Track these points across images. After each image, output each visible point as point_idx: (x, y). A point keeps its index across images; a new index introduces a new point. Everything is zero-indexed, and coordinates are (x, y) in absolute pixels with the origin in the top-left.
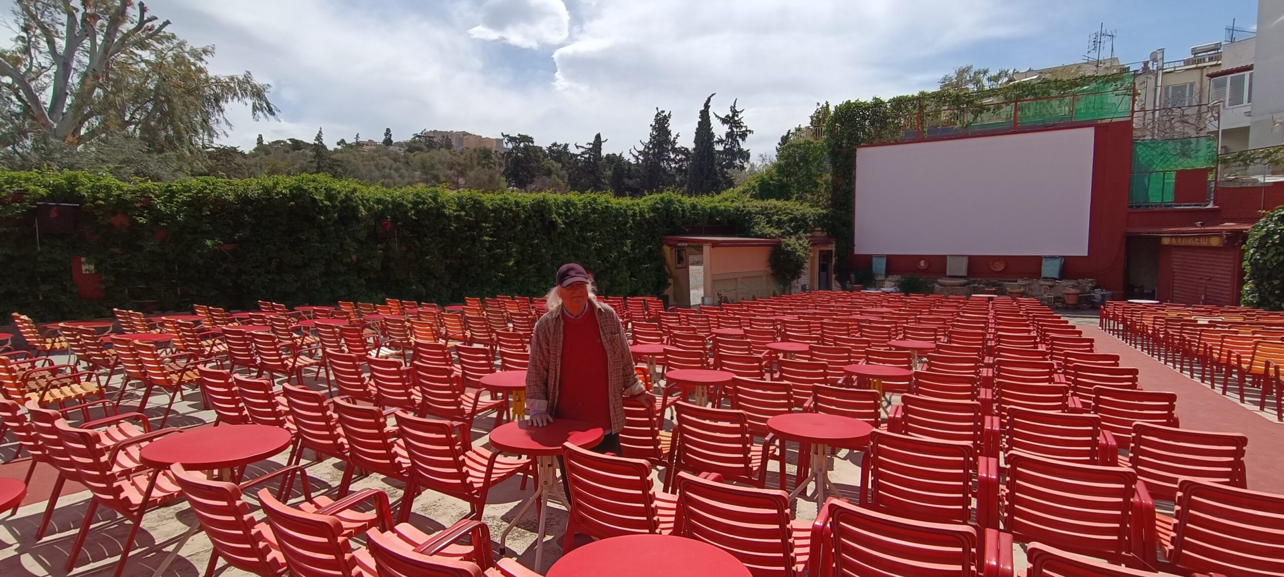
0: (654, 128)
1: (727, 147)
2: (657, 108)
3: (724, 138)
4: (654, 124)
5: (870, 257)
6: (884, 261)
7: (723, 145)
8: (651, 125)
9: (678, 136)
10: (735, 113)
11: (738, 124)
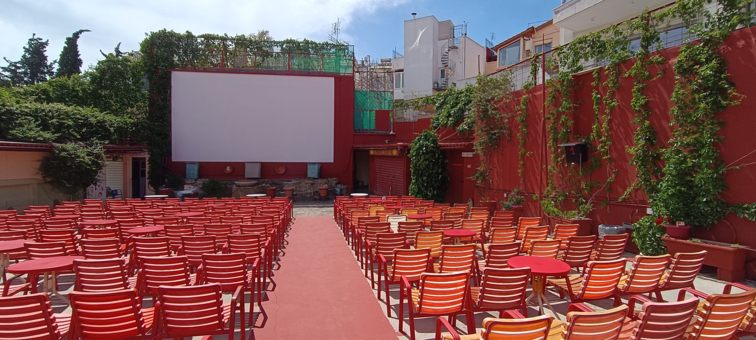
5: (184, 164)
6: (196, 167)
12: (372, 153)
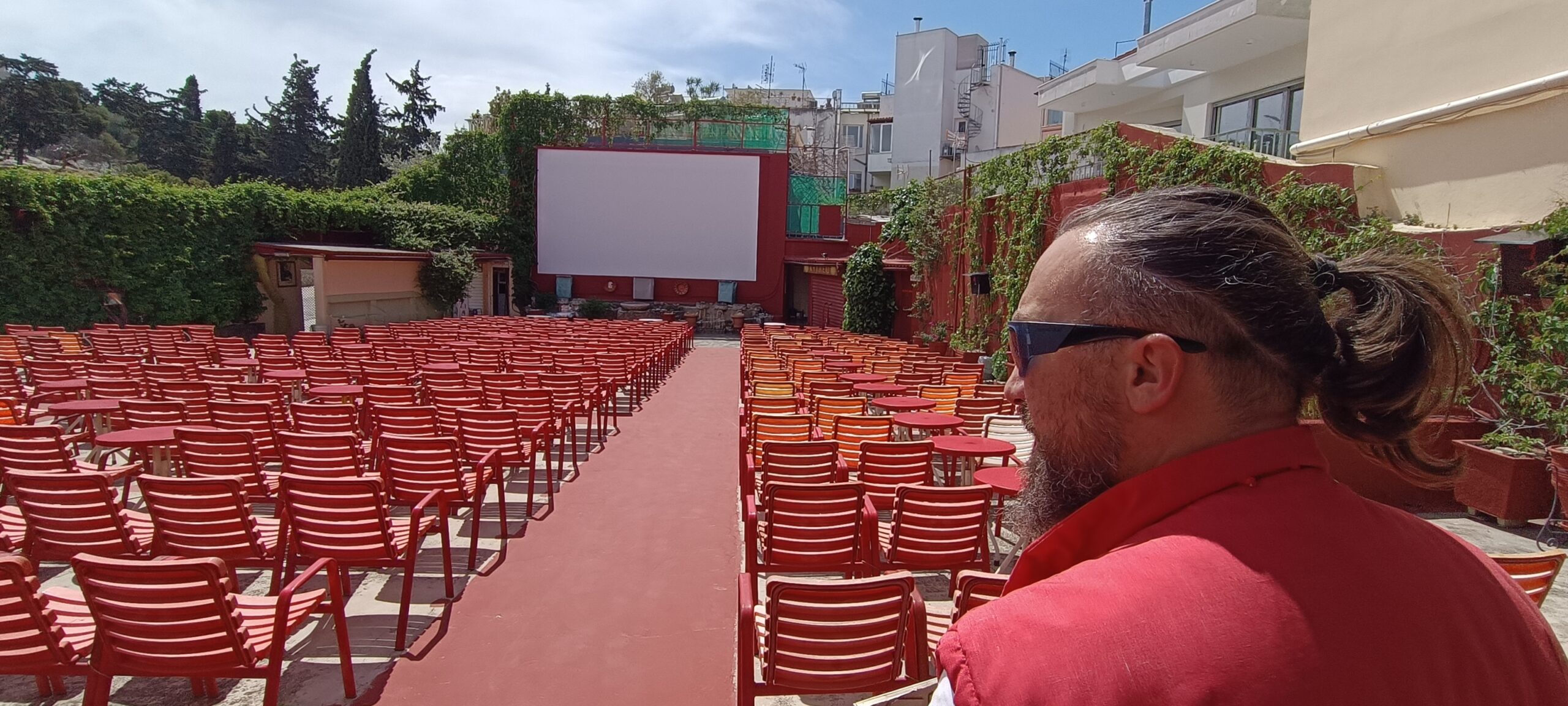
0: (290, 83)
1: (407, 124)
2: (295, 55)
3: (402, 111)
4: (289, 76)
5: (553, 277)
6: (569, 282)
7: (401, 121)
8: (285, 78)
9: (329, 99)
10: (418, 79)
11: (423, 96)
12: (806, 269)
